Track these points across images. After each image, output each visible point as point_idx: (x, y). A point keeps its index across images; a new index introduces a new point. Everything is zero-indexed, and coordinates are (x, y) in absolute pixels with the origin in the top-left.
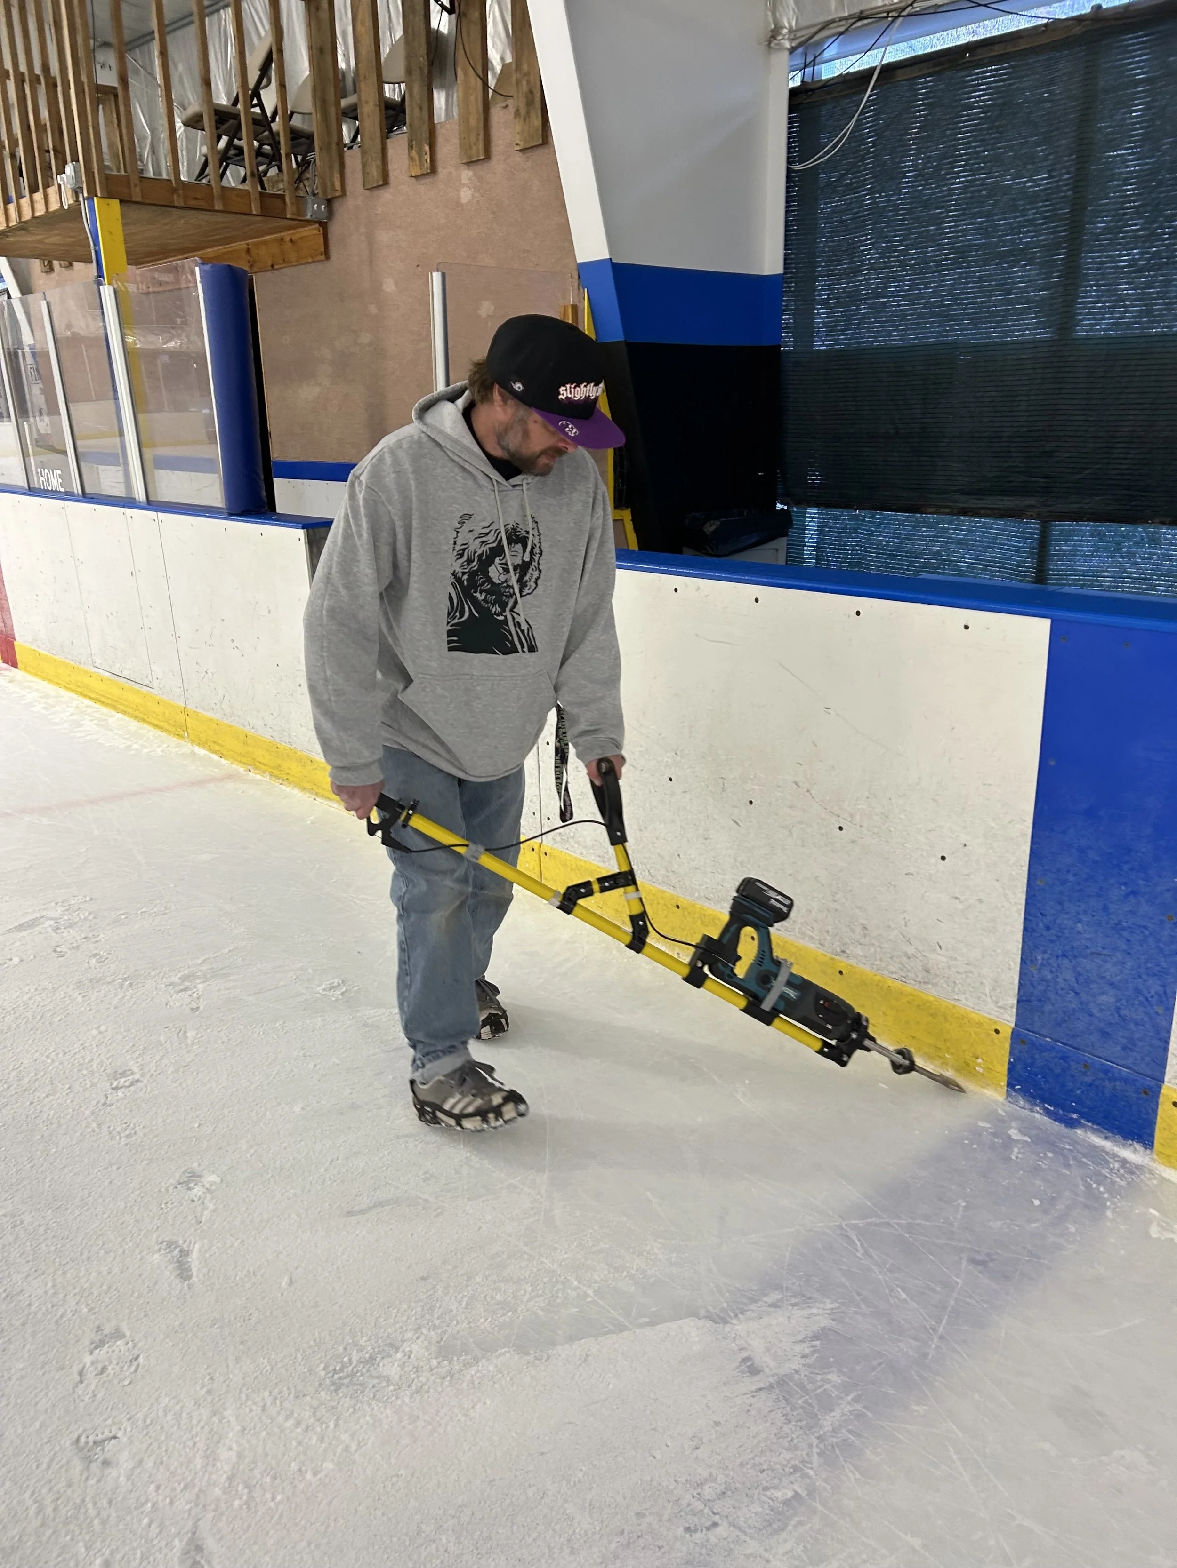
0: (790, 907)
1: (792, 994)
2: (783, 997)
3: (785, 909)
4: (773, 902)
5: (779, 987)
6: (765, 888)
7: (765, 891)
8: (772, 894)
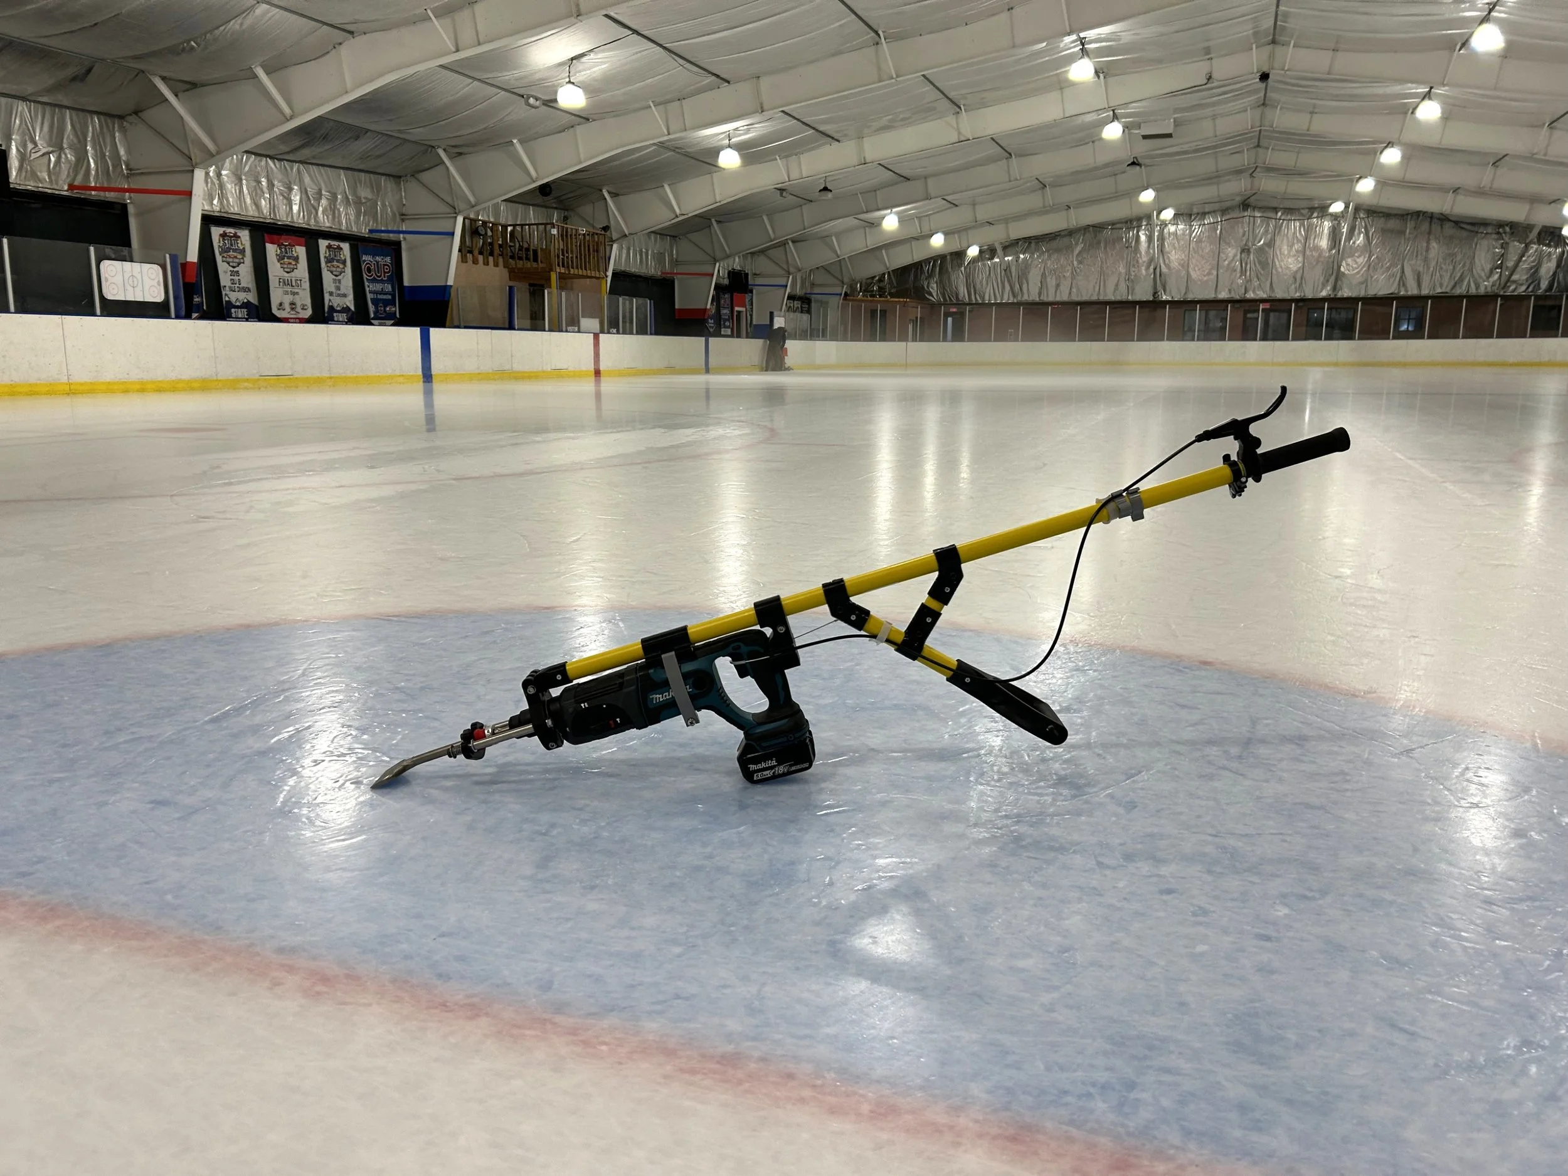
0: (748, 776)
1: (659, 698)
2: (665, 685)
3: (752, 767)
4: (774, 763)
5: (680, 691)
6: (793, 768)
7: (791, 766)
8: (781, 769)
